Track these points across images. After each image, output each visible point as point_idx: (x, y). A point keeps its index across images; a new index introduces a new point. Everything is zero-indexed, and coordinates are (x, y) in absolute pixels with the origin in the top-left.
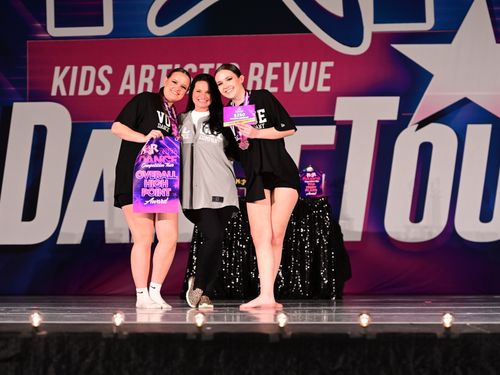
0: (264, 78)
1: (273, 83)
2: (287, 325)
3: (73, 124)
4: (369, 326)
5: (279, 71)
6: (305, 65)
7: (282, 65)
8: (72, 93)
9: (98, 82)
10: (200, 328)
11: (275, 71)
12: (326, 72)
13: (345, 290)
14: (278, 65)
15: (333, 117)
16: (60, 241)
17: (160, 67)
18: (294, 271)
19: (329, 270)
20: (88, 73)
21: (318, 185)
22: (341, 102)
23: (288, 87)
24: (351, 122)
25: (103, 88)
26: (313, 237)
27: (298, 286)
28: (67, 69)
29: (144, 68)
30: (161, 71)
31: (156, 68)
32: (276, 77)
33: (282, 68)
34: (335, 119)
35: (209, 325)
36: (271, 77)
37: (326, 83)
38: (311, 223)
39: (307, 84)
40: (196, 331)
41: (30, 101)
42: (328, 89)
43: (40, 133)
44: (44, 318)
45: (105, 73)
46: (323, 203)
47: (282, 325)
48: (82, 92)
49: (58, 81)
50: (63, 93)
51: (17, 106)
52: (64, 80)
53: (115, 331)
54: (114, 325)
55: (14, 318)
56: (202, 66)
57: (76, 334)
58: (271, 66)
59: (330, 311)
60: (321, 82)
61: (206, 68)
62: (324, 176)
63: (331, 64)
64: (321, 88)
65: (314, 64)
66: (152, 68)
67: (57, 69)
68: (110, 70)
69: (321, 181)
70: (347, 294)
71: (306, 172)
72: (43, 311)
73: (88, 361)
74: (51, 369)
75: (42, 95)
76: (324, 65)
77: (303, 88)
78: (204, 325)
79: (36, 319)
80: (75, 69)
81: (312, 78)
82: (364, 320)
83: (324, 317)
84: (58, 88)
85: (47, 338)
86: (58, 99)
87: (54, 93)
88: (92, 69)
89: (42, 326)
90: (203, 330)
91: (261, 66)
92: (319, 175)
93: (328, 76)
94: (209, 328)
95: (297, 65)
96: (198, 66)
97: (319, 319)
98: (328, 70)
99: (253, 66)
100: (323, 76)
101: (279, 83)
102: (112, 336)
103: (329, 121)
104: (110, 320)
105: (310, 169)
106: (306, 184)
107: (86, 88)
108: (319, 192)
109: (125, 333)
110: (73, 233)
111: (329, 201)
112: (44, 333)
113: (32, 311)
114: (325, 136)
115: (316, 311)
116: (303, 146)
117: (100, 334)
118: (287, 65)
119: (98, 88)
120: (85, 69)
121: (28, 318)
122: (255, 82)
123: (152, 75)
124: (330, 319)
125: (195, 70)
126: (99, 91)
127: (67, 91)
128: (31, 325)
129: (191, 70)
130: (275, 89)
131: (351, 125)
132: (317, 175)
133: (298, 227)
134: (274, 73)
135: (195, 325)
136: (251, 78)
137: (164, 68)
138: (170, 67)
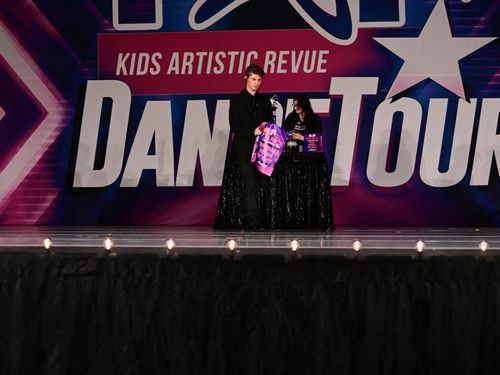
0: (276, 63)
1: (283, 67)
2: (298, 249)
3: (132, 97)
4: (361, 250)
5: (288, 58)
6: (308, 52)
7: (291, 53)
8: (131, 73)
9: (151, 65)
10: (232, 251)
11: (285, 57)
12: (323, 58)
13: (335, 224)
14: (287, 53)
15: (328, 92)
17: (198, 54)
20: (144, 58)
21: (317, 143)
22: (335, 81)
23: (295, 69)
24: (342, 95)
25: (155, 70)
28: (128, 55)
29: (186, 54)
30: (198, 57)
31: (195, 55)
32: (285, 62)
33: (290, 55)
34: (330, 94)
36: (281, 61)
37: (323, 66)
39: (309, 68)
40: (229, 253)
41: (100, 79)
42: (324, 71)
43: (107, 103)
44: (114, 243)
45: (157, 57)
47: (294, 249)
48: (139, 73)
49: (121, 64)
50: (125, 73)
51: (90, 83)
52: (126, 63)
53: (168, 253)
54: (167, 248)
55: (89, 243)
56: (229, 53)
57: (139, 255)
58: (282, 53)
59: (325, 238)
60: (319, 66)
61: (233, 55)
62: (322, 137)
63: (327, 52)
64: (319, 70)
65: (314, 52)
66: (192, 55)
67: (121, 55)
68: (160, 56)
69: (319, 140)
70: (336, 226)
72: (113, 237)
73: (147, 275)
74: (120, 282)
75: (108, 74)
76: (322, 53)
77: (306, 70)
78: (236, 249)
79: (108, 244)
80: (134, 55)
81: (313, 62)
82: (357, 246)
84: (121, 69)
85: (116, 258)
86: (121, 78)
87: (118, 73)
88: (147, 55)
89: (113, 249)
91: (274, 54)
93: (325, 61)
94: (239, 251)
95: (302, 52)
96: (226, 53)
98: (324, 57)
99: (268, 53)
100: (321, 61)
101: (287, 66)
102: (166, 257)
103: (325, 95)
104: (164, 245)
107: (142, 69)
108: (318, 148)
109: (175, 255)
110: (131, 179)
112: (114, 254)
113: (105, 237)
115: (317, 238)
117: (157, 255)
118: (294, 53)
119: (152, 70)
120: (141, 55)
121: (102, 243)
122: (269, 66)
123: (192, 60)
124: (325, 244)
125: (224, 56)
126: (152, 72)
127: (128, 72)
128: (104, 248)
129: (221, 56)
130: (285, 71)
131: (342, 98)
132: (317, 136)
133: (302, 175)
134: (284, 59)
135: (228, 249)
136: (267, 62)
137: (201, 54)
138: (206, 53)
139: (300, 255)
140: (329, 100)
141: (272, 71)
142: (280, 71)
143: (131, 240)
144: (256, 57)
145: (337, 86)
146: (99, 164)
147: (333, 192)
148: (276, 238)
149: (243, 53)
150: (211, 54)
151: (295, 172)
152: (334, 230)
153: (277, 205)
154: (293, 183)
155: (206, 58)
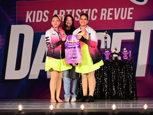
0: (107, 14)
1: (111, 16)
2: (116, 109)
3: (34, 33)
4: (147, 109)
5: (113, 12)
6: (123, 9)
7: (114, 9)
8: (33, 21)
9: (43, 17)
10: (82, 110)
11: (111, 11)
12: (131, 12)
13: (138, 96)
14: (112, 9)
15: (134, 29)
16: (30, 78)
17: (67, 11)
18: (119, 88)
19: (133, 88)
20: (40, 13)
21: (128, 55)
22: (137, 23)
23: (116, 18)
24: (141, 31)
25: (45, 19)
26: (126, 75)
27: (121, 94)
28: (32, 12)
29: (61, 11)
30: (67, 12)
31: (66, 11)
32: (111, 14)
34: (134, 30)
35: (86, 109)
36: (109, 14)
37: (131, 16)
38: (125, 70)
39: (123, 17)
40: (81, 111)
41: (18, 24)
42: (131, 18)
43: (22, 37)
44: (24, 107)
45: (46, 13)
46: (130, 62)
47: (114, 109)
48: (37, 21)
49: (28, 17)
50: (30, 21)
51: (12, 26)
52: (30, 16)
53: (50, 112)
54: (50, 109)
55: (12, 107)
56: (83, 10)
57: (35, 113)
58: (110, 9)
59: (133, 103)
60: (129, 16)
61: (85, 11)
62: (130, 52)
63: (132, 9)
64: (129, 18)
65: (126, 9)
66: (64, 11)
67: (28, 12)
68: (48, 12)
69: (129, 54)
70: (138, 97)
71: (124, 50)
72: (23, 104)
75: (22, 22)
76: (130, 9)
77: (122, 18)
78: (84, 109)
79: (20, 108)
80: (35, 12)
81: (126, 14)
82: (146, 107)
83: (131, 106)
84: (28, 19)
86: (28, 23)
87: (27, 21)
88: (41, 12)
89: (23, 110)
90: (84, 111)
91: (105, 10)
92: (128, 52)
93: (131, 13)
94: (86, 111)
95: (120, 9)
96: (82, 10)
97: (129, 106)
98: (131, 11)
99: (103, 10)
100: (130, 13)
101: (112, 16)
102: (49, 114)
103: (132, 30)
104: (48, 108)
105: (125, 49)
106: (124, 55)
107: (39, 19)
108: (129, 58)
109: (54, 112)
110: (35, 75)
111: (132, 62)
112: (23, 113)
113: (18, 104)
114: (131, 36)
115: (129, 104)
116: (122, 40)
118: (116, 9)
119: (44, 19)
120: (38, 12)
121: (17, 107)
122: (103, 16)
123: (64, 14)
124: (133, 106)
125: (80, 11)
126: (44, 20)
127: (32, 20)
128: (18, 110)
129: (78, 12)
130: (111, 19)
131: (141, 32)
132: (128, 51)
133: (121, 71)
134: (111, 12)
135: (81, 109)
136: (102, 14)
137: (69, 11)
138: (71, 10)
139: (117, 112)
140: (134, 33)
141: (105, 19)
142: (109, 18)
143: (33, 106)
144: (96, 12)
145: (138, 25)
146: (18, 67)
147: (137, 79)
149: (90, 10)
150: (74, 10)
151: (117, 70)
152: (138, 99)
153: (108, 87)
154: (116, 76)
155: (71, 13)
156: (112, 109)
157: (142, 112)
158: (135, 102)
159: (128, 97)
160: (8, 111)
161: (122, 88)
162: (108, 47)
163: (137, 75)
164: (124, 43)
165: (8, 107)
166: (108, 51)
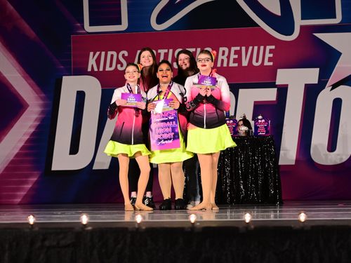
0: (228, 57)
1: (235, 61)
2: (251, 221)
3: (102, 90)
5: (238, 53)
6: (256, 48)
7: (241, 49)
8: (101, 69)
9: (118, 62)
11: (236, 52)
12: (270, 53)
13: (283, 198)
14: (238, 48)
15: (275, 82)
16: (95, 167)
17: (159, 51)
18: (251, 185)
19: (275, 183)
20: (112, 56)
21: (266, 128)
22: (280, 72)
23: (245, 63)
24: (287, 85)
25: (122, 65)
26: (263, 162)
27: (253, 195)
28: (98, 53)
30: (160, 54)
31: (157, 51)
32: (236, 56)
33: (240, 51)
34: (277, 84)
36: (233, 56)
37: (270, 59)
38: (262, 153)
39: (257, 61)
40: (190, 225)
41: (74, 75)
42: (271, 64)
43: (81, 96)
44: (91, 218)
45: (123, 55)
46: (269, 140)
47: (247, 221)
48: (108, 69)
49: (92, 61)
50: (96, 69)
51: (65, 78)
52: (96, 61)
53: (137, 226)
54: (136, 222)
55: (68, 218)
57: (111, 228)
58: (233, 49)
59: (276, 211)
60: (266, 59)
62: (270, 121)
63: (273, 47)
64: (267, 63)
65: (262, 48)
67: (91, 54)
68: (126, 54)
69: (268, 125)
70: (284, 200)
71: (258, 119)
72: (89, 213)
73: (119, 246)
74: (95, 252)
75: (81, 70)
76: (268, 48)
77: (255, 63)
78: (196, 222)
79: (85, 219)
80: (103, 53)
81: (261, 56)
83: (272, 216)
84: (92, 66)
85: (92, 232)
86: (92, 73)
87: (89, 70)
88: (115, 53)
89: (89, 224)
90: (195, 225)
91: (226, 50)
93: (271, 55)
94: (198, 224)
95: (251, 48)
97: (268, 217)
98: (271, 51)
99: (221, 49)
100: (268, 55)
101: (238, 60)
102: (135, 230)
103: (272, 85)
104: (134, 219)
105: (260, 117)
106: (258, 127)
107: (111, 66)
108: (267, 132)
109: (144, 228)
110: (103, 162)
111: (274, 138)
112: (90, 228)
113: (81, 214)
114: (270, 95)
115: (268, 212)
116: (255, 102)
117: (127, 229)
118: (244, 48)
119: (119, 66)
120: (110, 53)
121: (79, 218)
122: (223, 61)
124: (275, 217)
126: (119, 68)
127: (98, 68)
128: (80, 223)
130: (236, 65)
131: (287, 88)
132: (266, 121)
133: (254, 156)
134: (235, 54)
135: (190, 222)
136: (220, 57)
137: (162, 52)
138: (166, 51)
139: (252, 227)
140: (276, 89)
141: (225, 65)
142: (232, 64)
143: (104, 216)
145: (283, 76)
146: (74, 149)
147: (281, 170)
148: (231, 212)
149: (199, 49)
150: (171, 51)
151: (247, 153)
152: (283, 203)
153: (231, 183)
154: (245, 163)
155: (166, 55)
156: (244, 221)
157: (298, 227)
158: (278, 209)
159: (266, 200)
160: (63, 226)
161: (256, 184)
162: (232, 114)
163: (281, 163)
164: (259, 107)
165: (60, 218)
166: (232, 121)
